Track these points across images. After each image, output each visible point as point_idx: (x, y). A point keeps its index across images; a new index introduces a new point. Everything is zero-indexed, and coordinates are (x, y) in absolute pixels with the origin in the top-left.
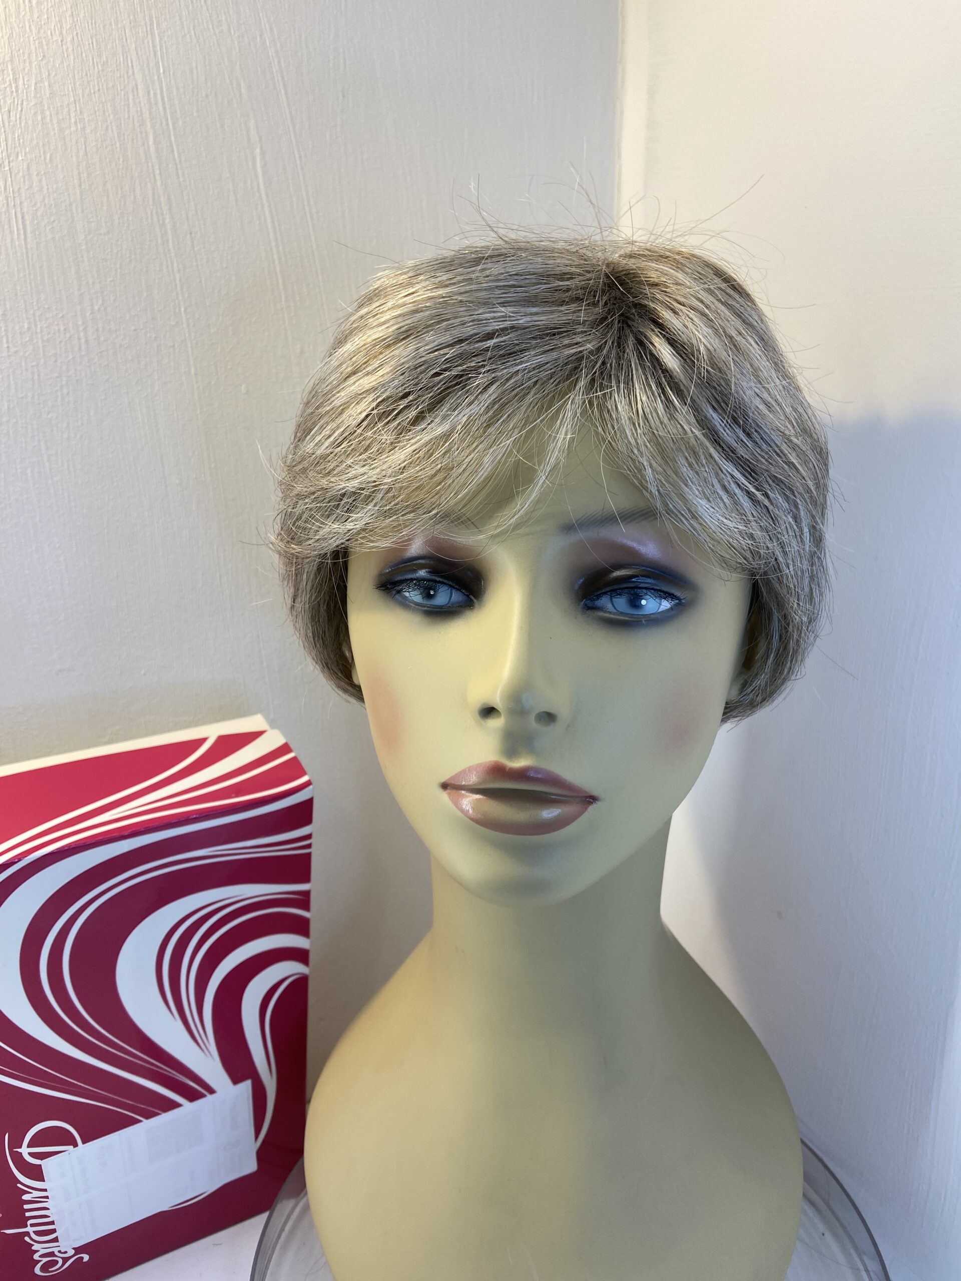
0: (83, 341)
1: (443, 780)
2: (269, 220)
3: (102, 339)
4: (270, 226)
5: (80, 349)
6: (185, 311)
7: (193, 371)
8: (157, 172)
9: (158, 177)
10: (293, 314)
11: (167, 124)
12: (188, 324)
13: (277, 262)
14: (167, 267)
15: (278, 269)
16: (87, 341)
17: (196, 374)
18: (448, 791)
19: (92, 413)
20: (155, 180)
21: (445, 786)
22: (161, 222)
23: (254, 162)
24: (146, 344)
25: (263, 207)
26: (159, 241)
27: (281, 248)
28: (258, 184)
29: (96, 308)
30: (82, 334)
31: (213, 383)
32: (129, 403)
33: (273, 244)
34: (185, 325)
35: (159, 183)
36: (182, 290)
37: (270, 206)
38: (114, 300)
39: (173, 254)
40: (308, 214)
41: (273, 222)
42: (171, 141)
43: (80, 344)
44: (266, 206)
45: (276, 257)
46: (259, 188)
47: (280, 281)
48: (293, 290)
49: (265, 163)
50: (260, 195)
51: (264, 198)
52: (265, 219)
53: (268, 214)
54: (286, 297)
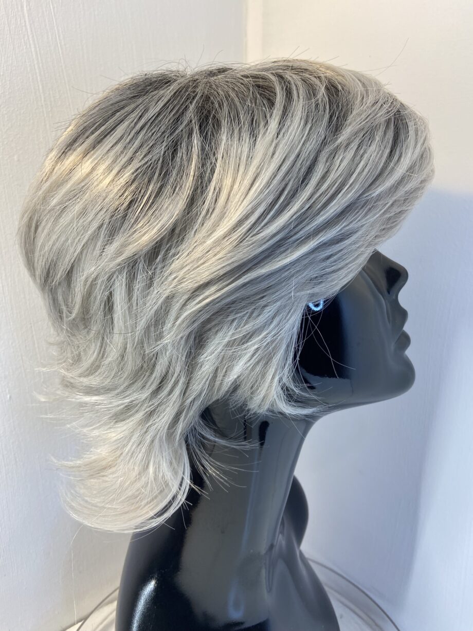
4: (33, 50)
10: (49, 110)
13: (38, 74)
15: (39, 80)
23: (22, 7)
25: (28, 36)
28: (25, 21)
33: (36, 62)
37: (33, 36)
40: (59, 45)
41: (35, 47)
44: (30, 37)
45: (37, 71)
46: (25, 24)
47: (41, 87)
48: (49, 94)
49: (30, 9)
50: (26, 29)
51: (29, 30)
52: (30, 45)
53: (31, 42)
54: (45, 98)
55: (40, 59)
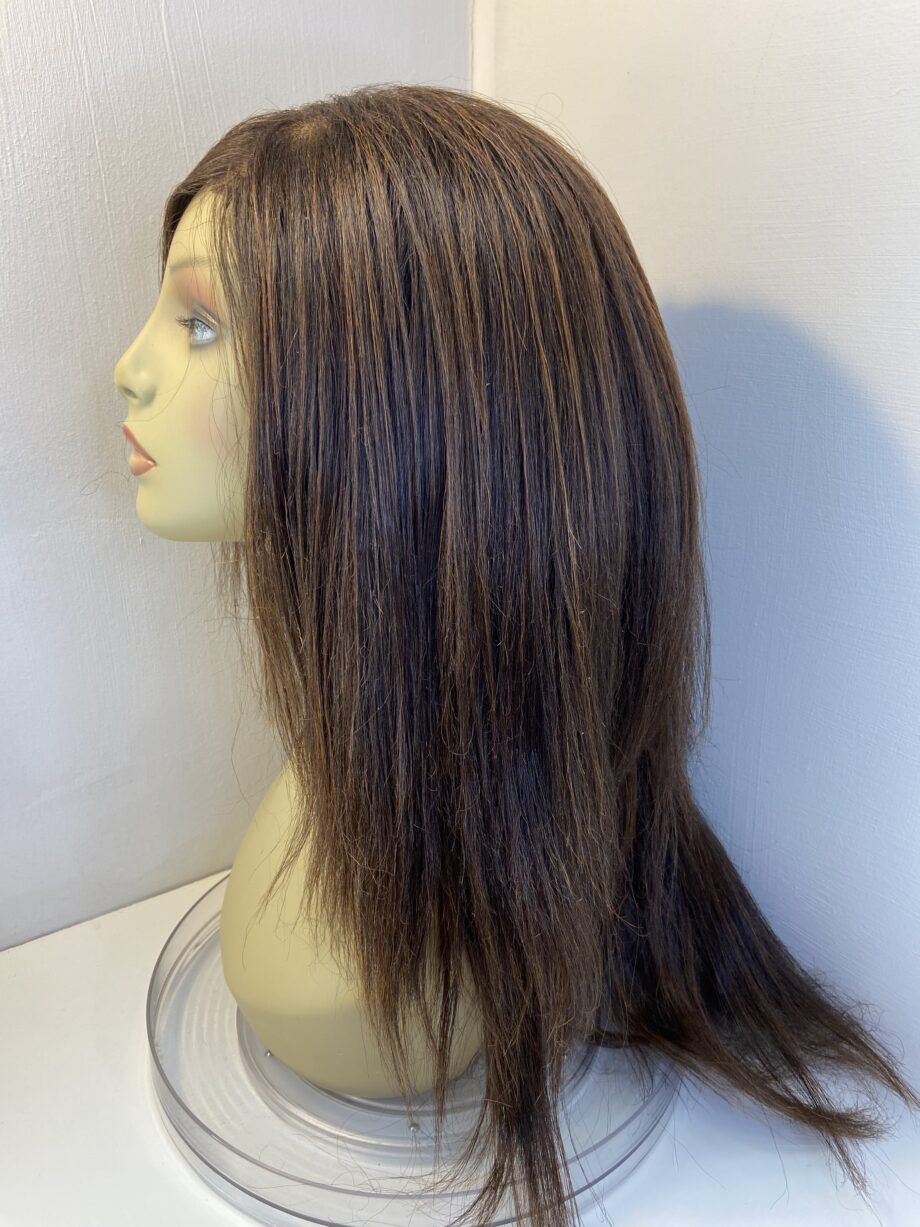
0: (10, 165)
2: (172, 67)
3: (27, 165)
4: (173, 72)
5: (8, 173)
6: (99, 144)
7: (106, 199)
8: (75, 17)
9: (76, 22)
12: (102, 157)
13: (179, 105)
14: (84, 102)
15: (180, 112)
16: (14, 166)
17: (109, 202)
19: (18, 232)
20: (73, 25)
22: (79, 62)
23: (159, 15)
24: (65, 171)
26: (77, 80)
27: (182, 93)
29: (22, 136)
30: (9, 159)
31: (124, 211)
32: (51, 225)
33: (176, 89)
34: (99, 157)
35: (76, 28)
36: (96, 124)
37: (173, 55)
38: (38, 130)
39: (89, 93)
40: (206, 64)
41: (176, 70)
43: (8, 168)
44: (169, 54)
45: (178, 101)
46: (163, 37)
47: (182, 123)
48: (194, 132)
49: (169, 17)
50: (165, 45)
51: (168, 47)
52: (169, 66)
53: (171, 62)
54: (187, 137)
55: (181, 85)
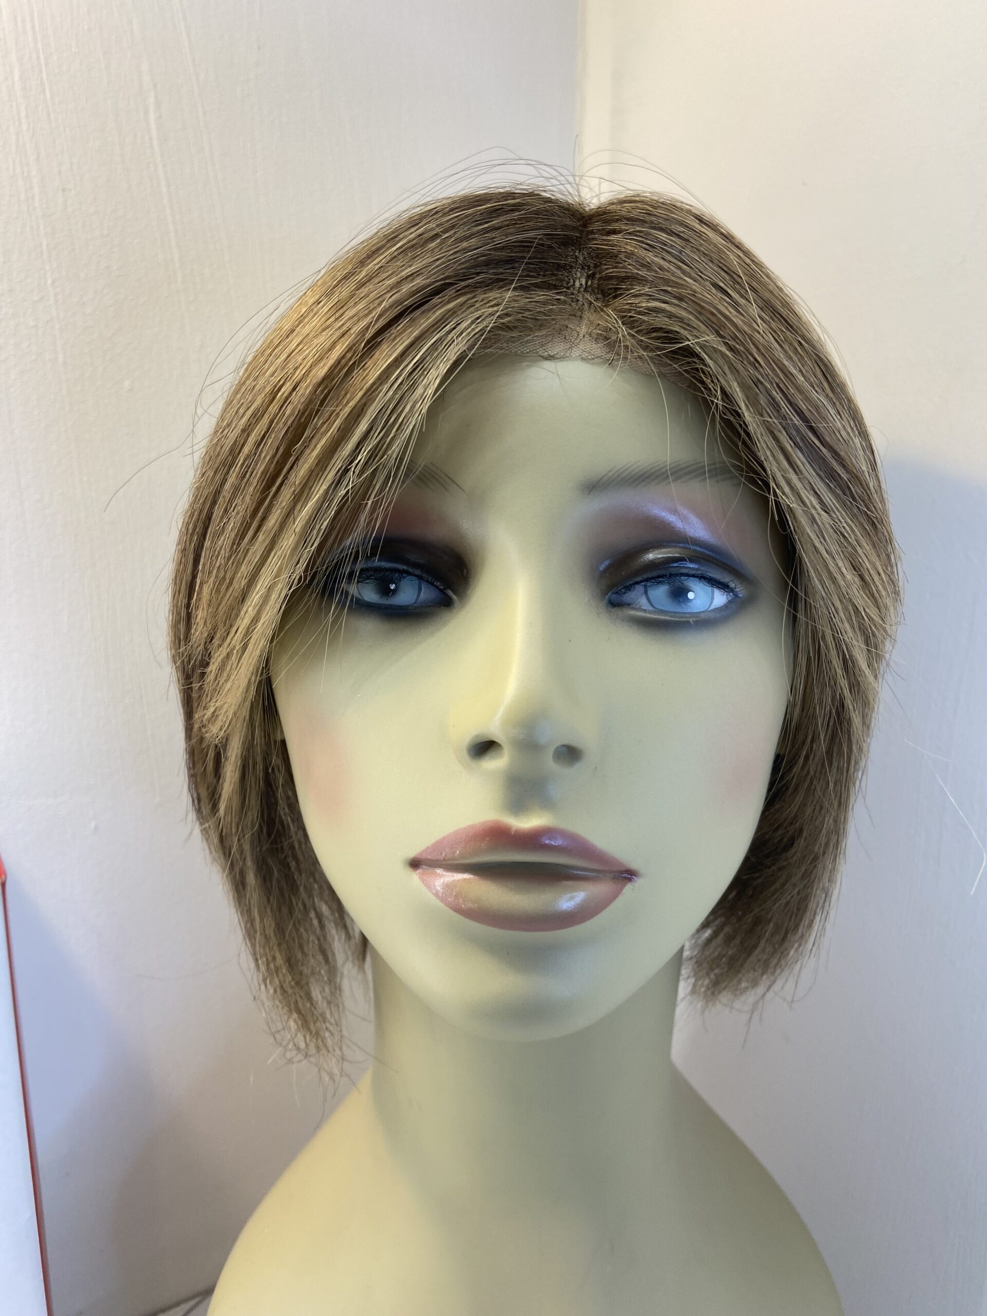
1: (412, 853)
6: (53, 284)
7: (61, 359)
9: (24, 121)
11: (38, 58)
12: (56, 301)
14: (32, 229)
17: (65, 363)
18: (420, 871)
20: (20, 123)
21: (415, 864)
22: (26, 174)
23: (147, 113)
25: (156, 166)
26: (22, 197)
27: (177, 218)
28: (151, 139)
33: (168, 212)
34: (52, 301)
36: (49, 258)
39: (39, 215)
42: (42, 79)
44: (160, 166)
45: (171, 227)
46: (151, 143)
47: (176, 257)
48: (192, 270)
49: (160, 117)
50: (153, 153)
51: (157, 154)
52: (159, 183)
53: (161, 176)
54: (183, 276)
